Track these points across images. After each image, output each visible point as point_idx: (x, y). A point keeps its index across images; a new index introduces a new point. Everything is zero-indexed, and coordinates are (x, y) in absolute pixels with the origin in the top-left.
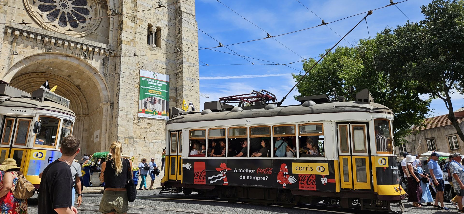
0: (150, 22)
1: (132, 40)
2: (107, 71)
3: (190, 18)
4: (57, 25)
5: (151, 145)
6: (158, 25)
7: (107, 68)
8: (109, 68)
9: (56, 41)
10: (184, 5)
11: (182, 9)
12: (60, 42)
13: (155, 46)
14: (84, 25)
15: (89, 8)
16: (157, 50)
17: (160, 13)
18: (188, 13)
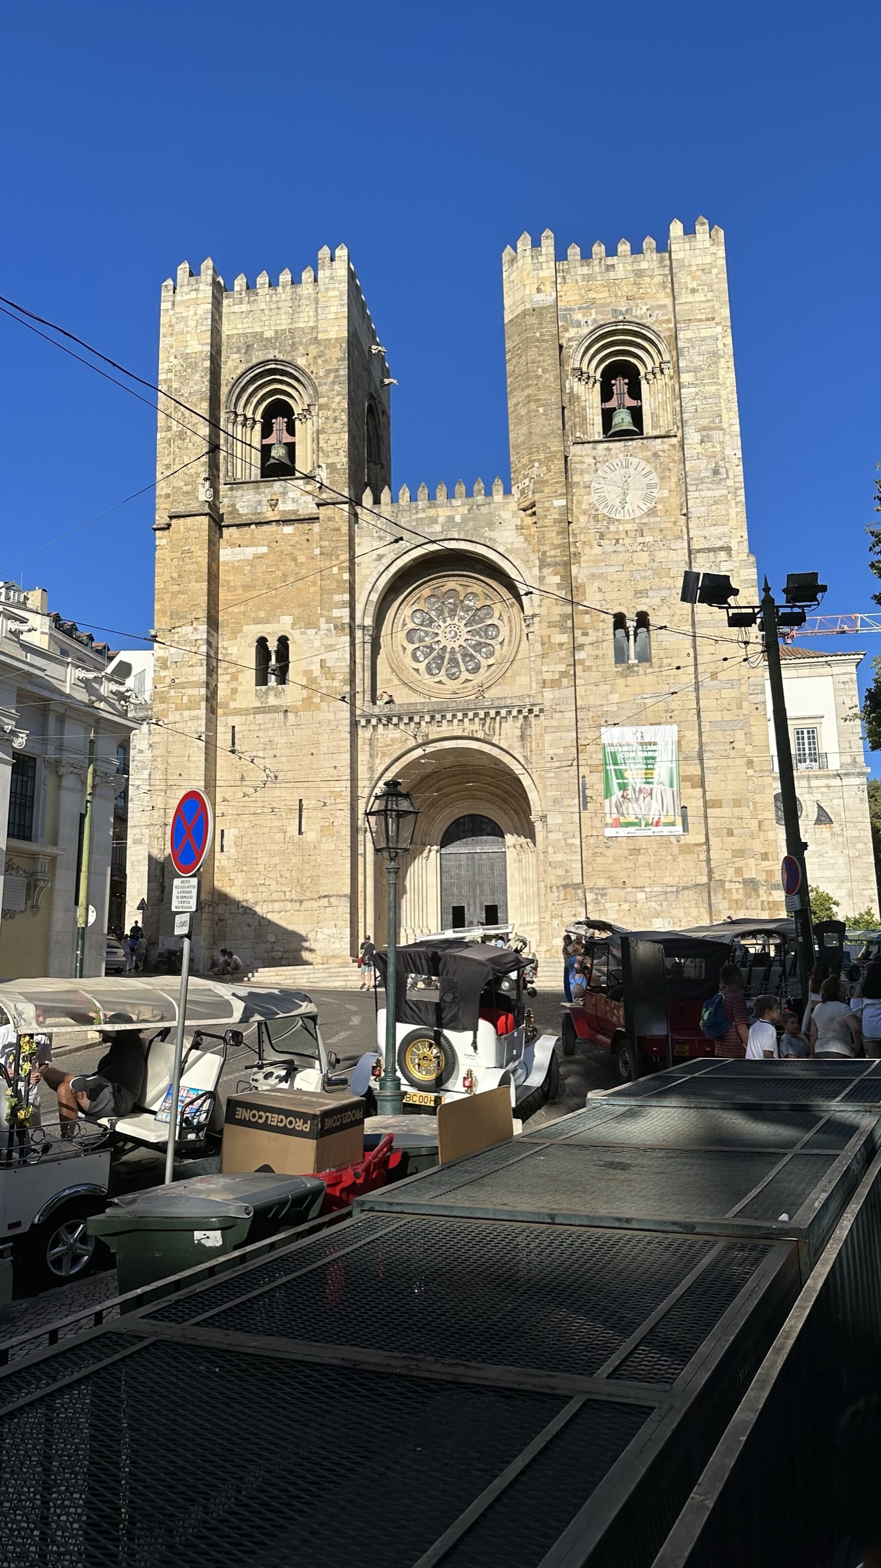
0: (616, 611)
1: (563, 674)
2: (531, 751)
3: (718, 560)
4: (444, 679)
5: (641, 896)
6: (640, 608)
7: (529, 745)
8: (533, 743)
9: (433, 717)
10: (699, 533)
11: (695, 545)
12: (438, 717)
13: (636, 661)
14: (491, 661)
15: (496, 622)
16: (641, 672)
17: (643, 574)
18: (709, 550)
